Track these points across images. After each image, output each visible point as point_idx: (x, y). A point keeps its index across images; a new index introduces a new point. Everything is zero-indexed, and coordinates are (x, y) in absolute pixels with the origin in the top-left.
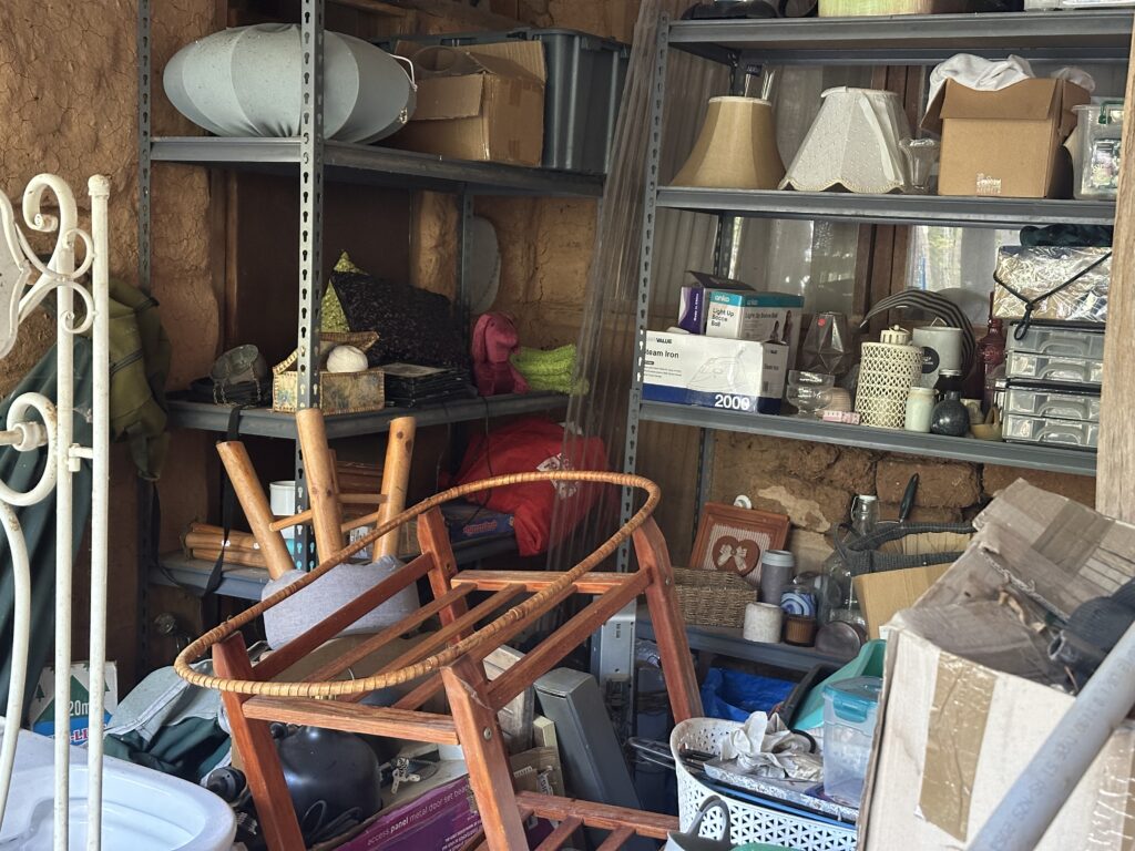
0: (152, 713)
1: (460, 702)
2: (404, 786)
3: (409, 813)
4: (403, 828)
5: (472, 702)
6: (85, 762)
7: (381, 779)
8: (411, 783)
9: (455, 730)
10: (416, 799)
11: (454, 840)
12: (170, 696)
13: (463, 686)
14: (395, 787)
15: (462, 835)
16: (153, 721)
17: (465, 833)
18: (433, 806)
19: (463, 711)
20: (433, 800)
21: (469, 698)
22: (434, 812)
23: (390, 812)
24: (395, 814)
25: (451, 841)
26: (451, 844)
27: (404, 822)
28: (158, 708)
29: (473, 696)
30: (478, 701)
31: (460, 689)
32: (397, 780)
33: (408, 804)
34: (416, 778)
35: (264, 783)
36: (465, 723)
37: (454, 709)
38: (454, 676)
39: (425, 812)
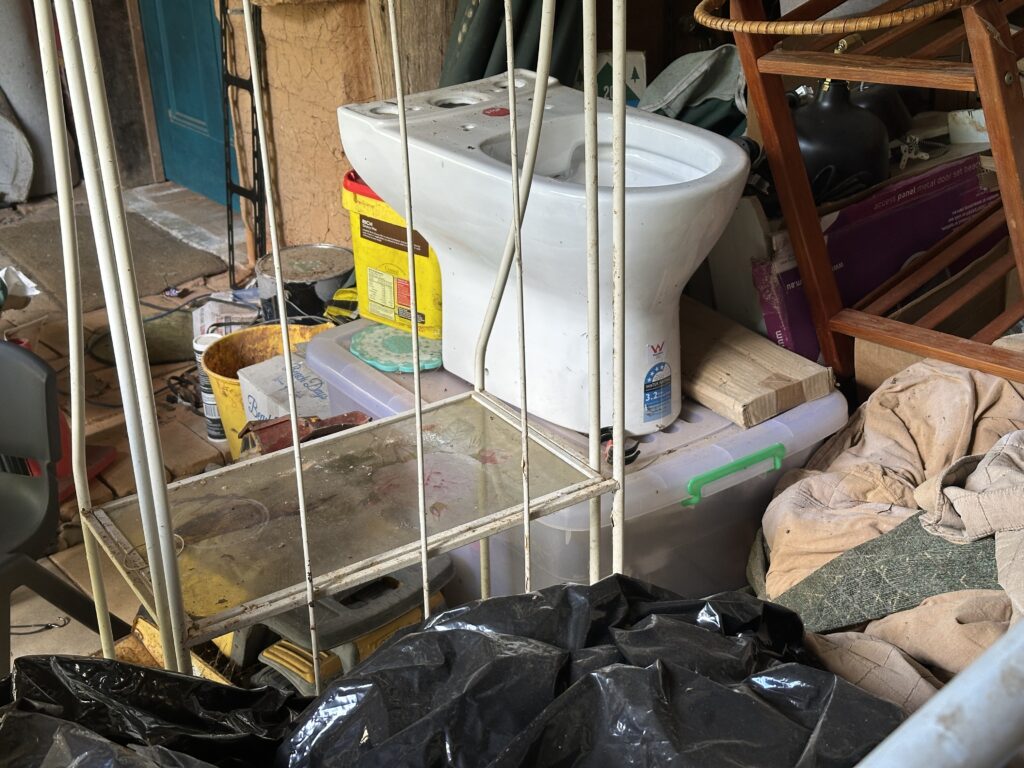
0: (675, 95)
1: (981, 45)
2: (911, 163)
3: (916, 184)
4: (911, 196)
5: (994, 43)
6: (610, 111)
7: (890, 156)
8: (920, 161)
9: (974, 75)
10: (923, 172)
11: (961, 213)
12: (692, 79)
13: (986, 26)
14: (903, 163)
15: (970, 209)
16: (676, 101)
17: (974, 208)
18: (941, 180)
19: (984, 53)
20: (942, 173)
21: (992, 39)
22: (942, 185)
23: (898, 182)
24: (902, 184)
25: (958, 214)
26: (957, 217)
27: (912, 192)
28: (682, 89)
29: (995, 37)
30: (1001, 43)
31: (983, 30)
32: (906, 157)
33: (917, 175)
34: (925, 156)
35: (776, 138)
36: (985, 66)
37: (974, 52)
38: (977, 16)
39: (933, 183)
